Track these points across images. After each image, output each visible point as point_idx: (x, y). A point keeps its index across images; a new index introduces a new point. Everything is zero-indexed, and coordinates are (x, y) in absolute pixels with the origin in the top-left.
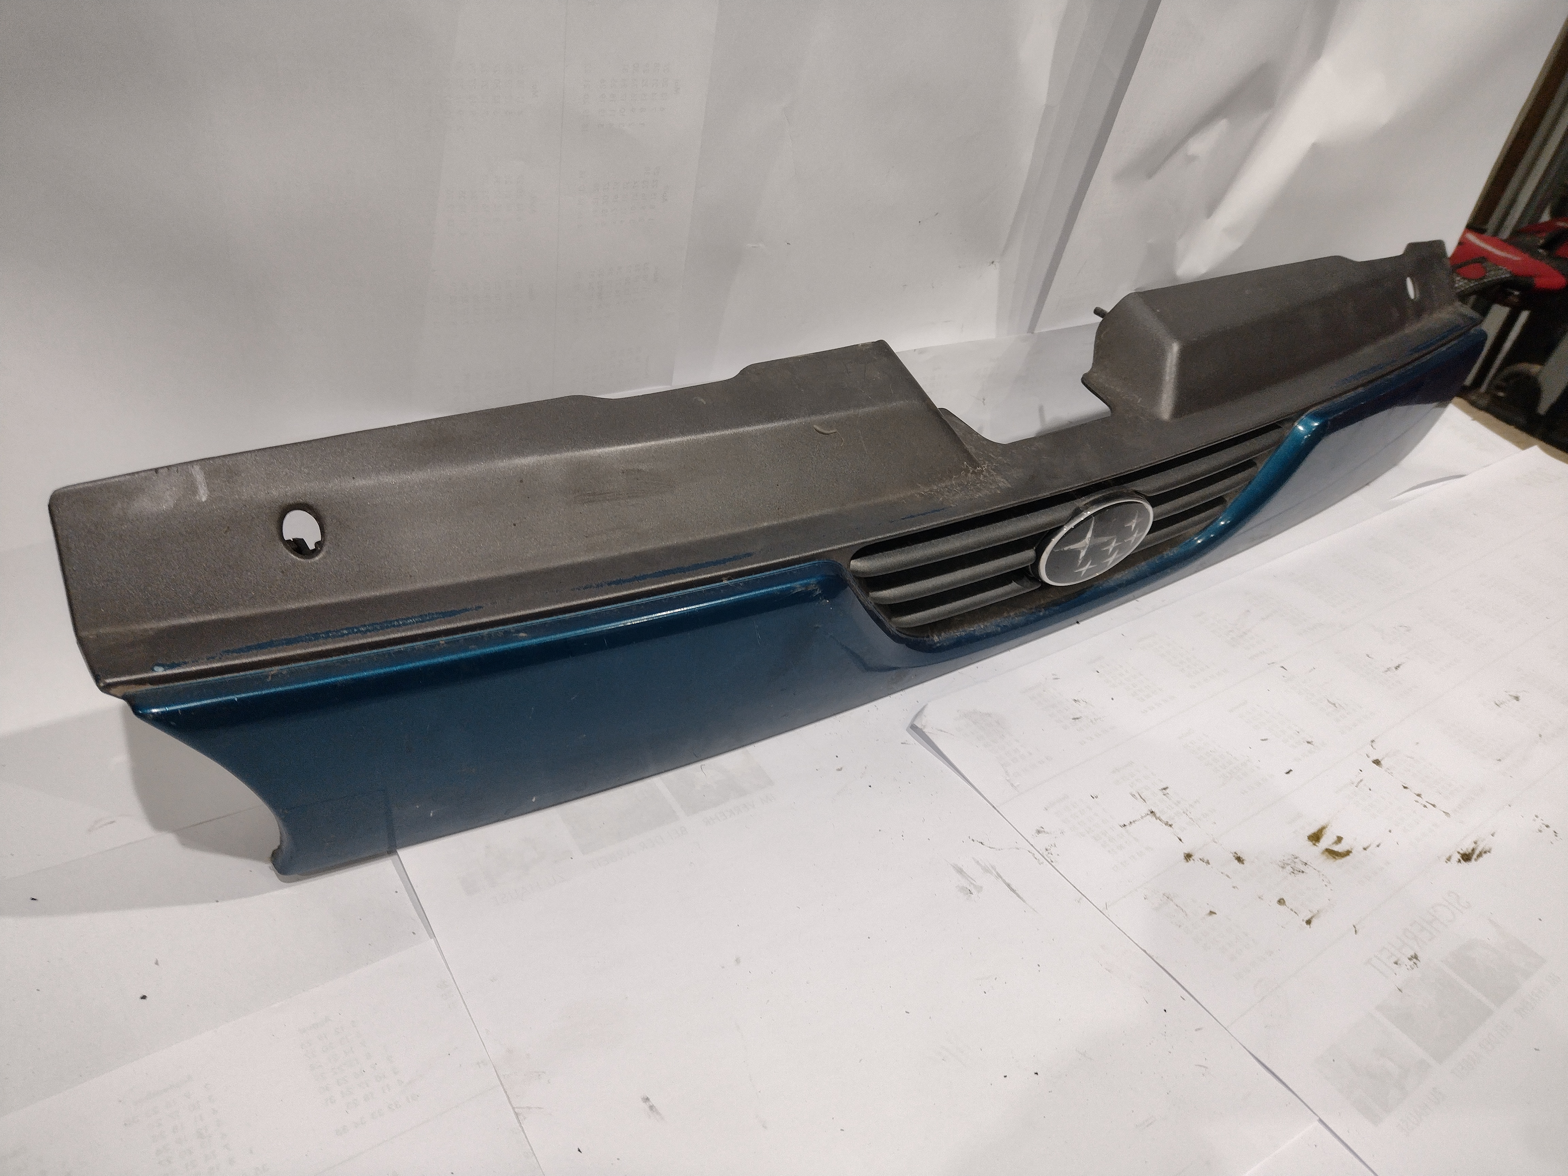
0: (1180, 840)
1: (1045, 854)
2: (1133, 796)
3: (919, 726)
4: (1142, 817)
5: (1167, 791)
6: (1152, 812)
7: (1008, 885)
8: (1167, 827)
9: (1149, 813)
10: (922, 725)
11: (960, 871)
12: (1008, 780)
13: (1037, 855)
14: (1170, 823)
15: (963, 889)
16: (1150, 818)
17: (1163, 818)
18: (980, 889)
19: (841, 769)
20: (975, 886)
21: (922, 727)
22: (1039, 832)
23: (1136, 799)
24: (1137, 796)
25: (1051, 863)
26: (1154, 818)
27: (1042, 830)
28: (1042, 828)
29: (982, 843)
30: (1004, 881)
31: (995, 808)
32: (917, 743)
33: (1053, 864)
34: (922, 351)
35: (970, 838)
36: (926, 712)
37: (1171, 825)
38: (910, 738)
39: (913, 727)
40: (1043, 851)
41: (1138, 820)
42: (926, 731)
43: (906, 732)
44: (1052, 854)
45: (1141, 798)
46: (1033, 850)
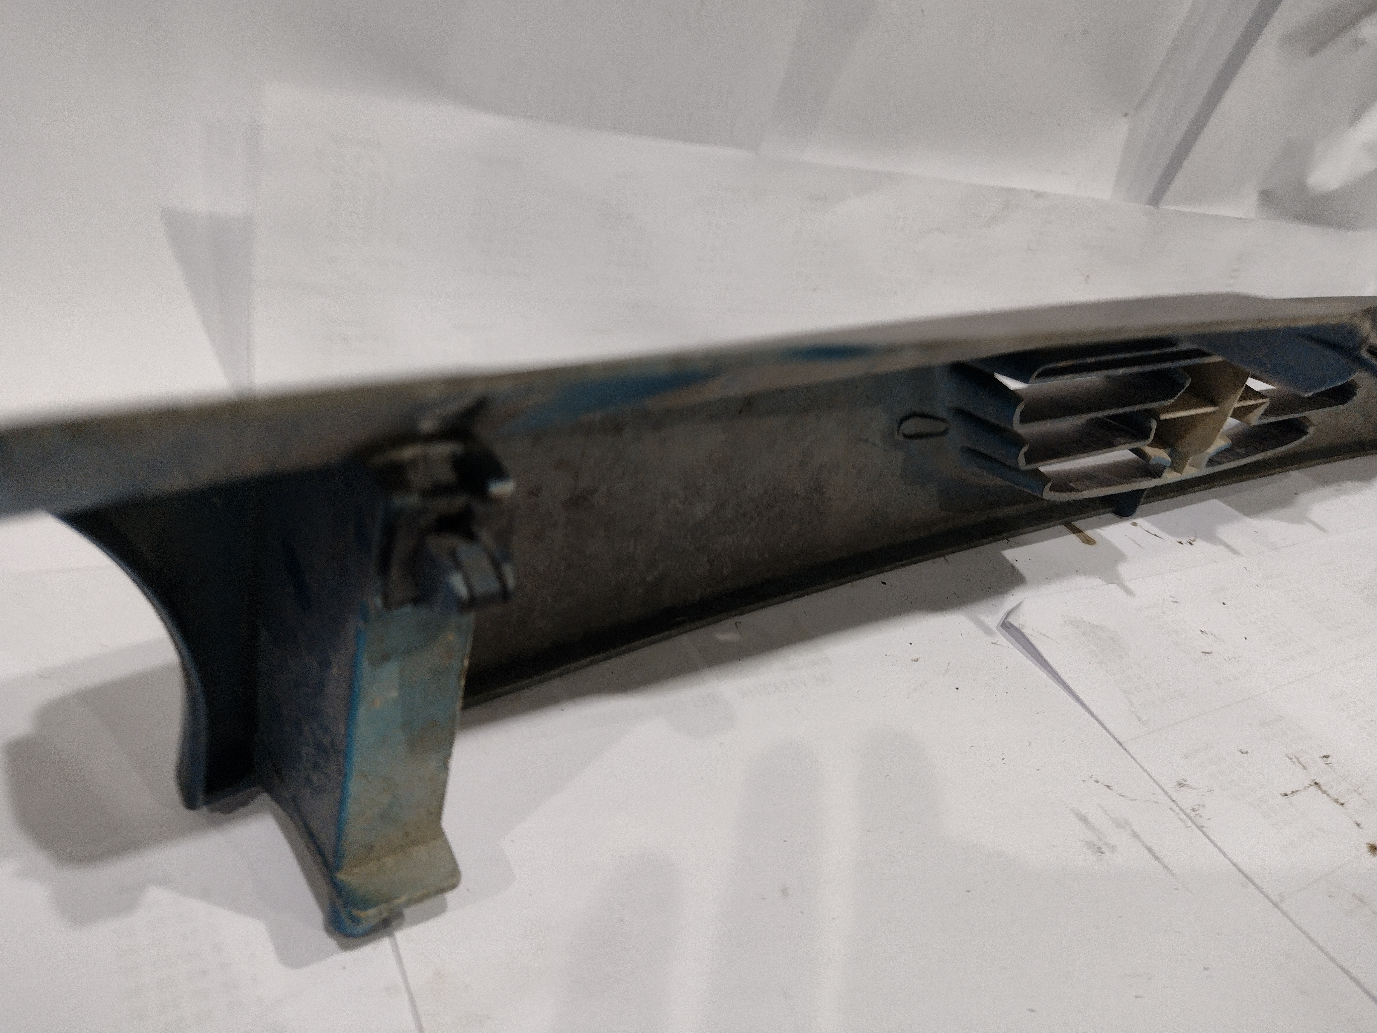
0: (1358, 825)
1: (1193, 814)
2: (1290, 759)
3: (1015, 624)
4: (1305, 788)
5: (1329, 760)
6: (1316, 783)
7: (1150, 850)
8: (1337, 805)
9: (1313, 784)
10: (1020, 624)
11: (1084, 820)
12: (1133, 712)
13: (1182, 815)
14: (1341, 801)
15: (1090, 845)
16: (1313, 789)
17: (1330, 791)
18: (1113, 849)
19: (917, 660)
20: (1106, 844)
21: (1020, 627)
22: (1181, 785)
23: (1294, 762)
24: (1294, 759)
25: (1200, 828)
26: (1320, 792)
27: (1185, 783)
28: (1185, 781)
29: (1108, 787)
30: (1143, 843)
31: (1121, 744)
32: (1012, 646)
33: (1204, 829)
34: (1039, 196)
35: (1091, 777)
36: (1023, 609)
37: (1342, 804)
38: (1002, 639)
39: (1006, 626)
40: (1189, 811)
41: (1302, 791)
42: (1026, 631)
43: (996, 631)
44: (1200, 817)
45: (1300, 763)
46: (1175, 808)
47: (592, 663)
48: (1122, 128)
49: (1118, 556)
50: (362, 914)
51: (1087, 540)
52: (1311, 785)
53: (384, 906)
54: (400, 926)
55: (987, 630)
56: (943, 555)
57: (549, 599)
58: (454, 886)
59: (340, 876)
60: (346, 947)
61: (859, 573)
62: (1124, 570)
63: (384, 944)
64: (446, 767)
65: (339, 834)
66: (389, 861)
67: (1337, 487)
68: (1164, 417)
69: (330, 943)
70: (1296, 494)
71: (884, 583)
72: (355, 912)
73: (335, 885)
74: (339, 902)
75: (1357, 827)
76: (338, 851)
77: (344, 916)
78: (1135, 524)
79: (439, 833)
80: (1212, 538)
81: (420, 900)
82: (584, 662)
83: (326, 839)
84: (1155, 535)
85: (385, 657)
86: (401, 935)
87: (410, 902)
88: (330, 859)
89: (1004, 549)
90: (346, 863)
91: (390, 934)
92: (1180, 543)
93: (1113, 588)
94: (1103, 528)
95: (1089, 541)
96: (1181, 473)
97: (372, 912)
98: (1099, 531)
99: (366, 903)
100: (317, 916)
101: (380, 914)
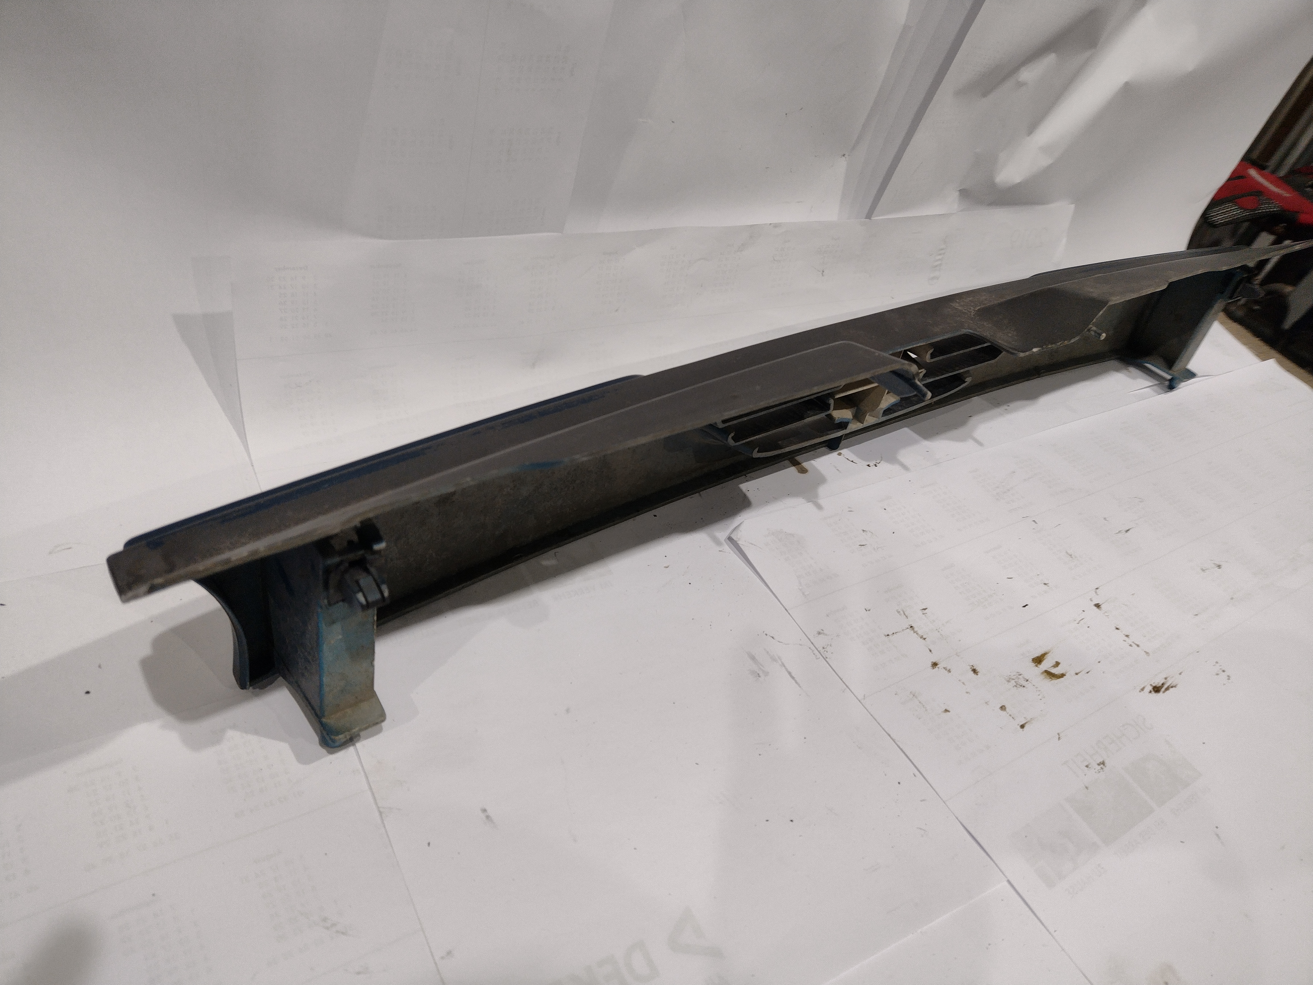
1: (822, 651)
2: (899, 612)
3: (736, 538)
4: (903, 630)
5: (926, 611)
6: (912, 627)
7: (790, 673)
8: (921, 640)
10: (738, 538)
11: (753, 658)
13: (816, 652)
14: (924, 637)
15: (753, 672)
16: (909, 631)
17: (919, 632)
18: (767, 674)
19: (668, 567)
20: (763, 671)
21: (738, 540)
22: (819, 633)
23: (900, 615)
24: (902, 612)
25: (825, 659)
26: (912, 632)
27: (822, 632)
28: (823, 630)
29: (773, 637)
30: (787, 670)
31: (787, 611)
32: (732, 552)
33: (827, 660)
34: (776, 226)
35: (764, 632)
36: (742, 528)
37: (925, 639)
38: (727, 548)
39: (730, 539)
40: (820, 649)
41: (900, 632)
42: (740, 543)
43: (724, 542)
44: (827, 652)
45: (905, 614)
46: (813, 648)
47: (463, 587)
48: (842, 165)
49: (821, 480)
50: (337, 738)
51: (802, 470)
52: (908, 628)
53: (347, 733)
54: (358, 741)
55: (718, 542)
56: (699, 492)
57: (434, 554)
58: (383, 721)
59: (324, 720)
60: (331, 753)
61: (638, 511)
62: (822, 490)
63: (351, 750)
64: (373, 666)
65: (322, 701)
66: (349, 711)
67: (1006, 407)
68: (837, 396)
69: (323, 751)
70: (970, 417)
71: (655, 516)
72: (333, 737)
73: (322, 724)
74: (325, 733)
75: (930, 652)
76: (321, 707)
77: (328, 738)
78: (840, 454)
79: (373, 695)
80: (892, 459)
81: (366, 728)
82: (458, 587)
83: (315, 702)
84: (852, 461)
85: (333, 622)
86: (359, 745)
87: (361, 730)
88: (319, 713)
89: (741, 483)
90: (326, 713)
91: (354, 745)
92: (868, 466)
93: (810, 505)
94: (816, 460)
95: (803, 471)
96: (863, 424)
97: (341, 736)
98: (812, 462)
99: (338, 733)
100: (316, 739)
101: (346, 737)
